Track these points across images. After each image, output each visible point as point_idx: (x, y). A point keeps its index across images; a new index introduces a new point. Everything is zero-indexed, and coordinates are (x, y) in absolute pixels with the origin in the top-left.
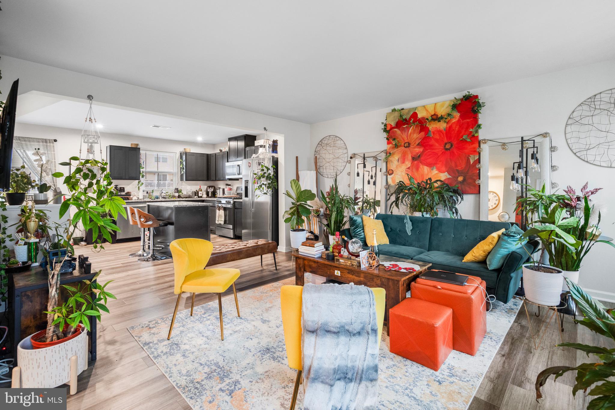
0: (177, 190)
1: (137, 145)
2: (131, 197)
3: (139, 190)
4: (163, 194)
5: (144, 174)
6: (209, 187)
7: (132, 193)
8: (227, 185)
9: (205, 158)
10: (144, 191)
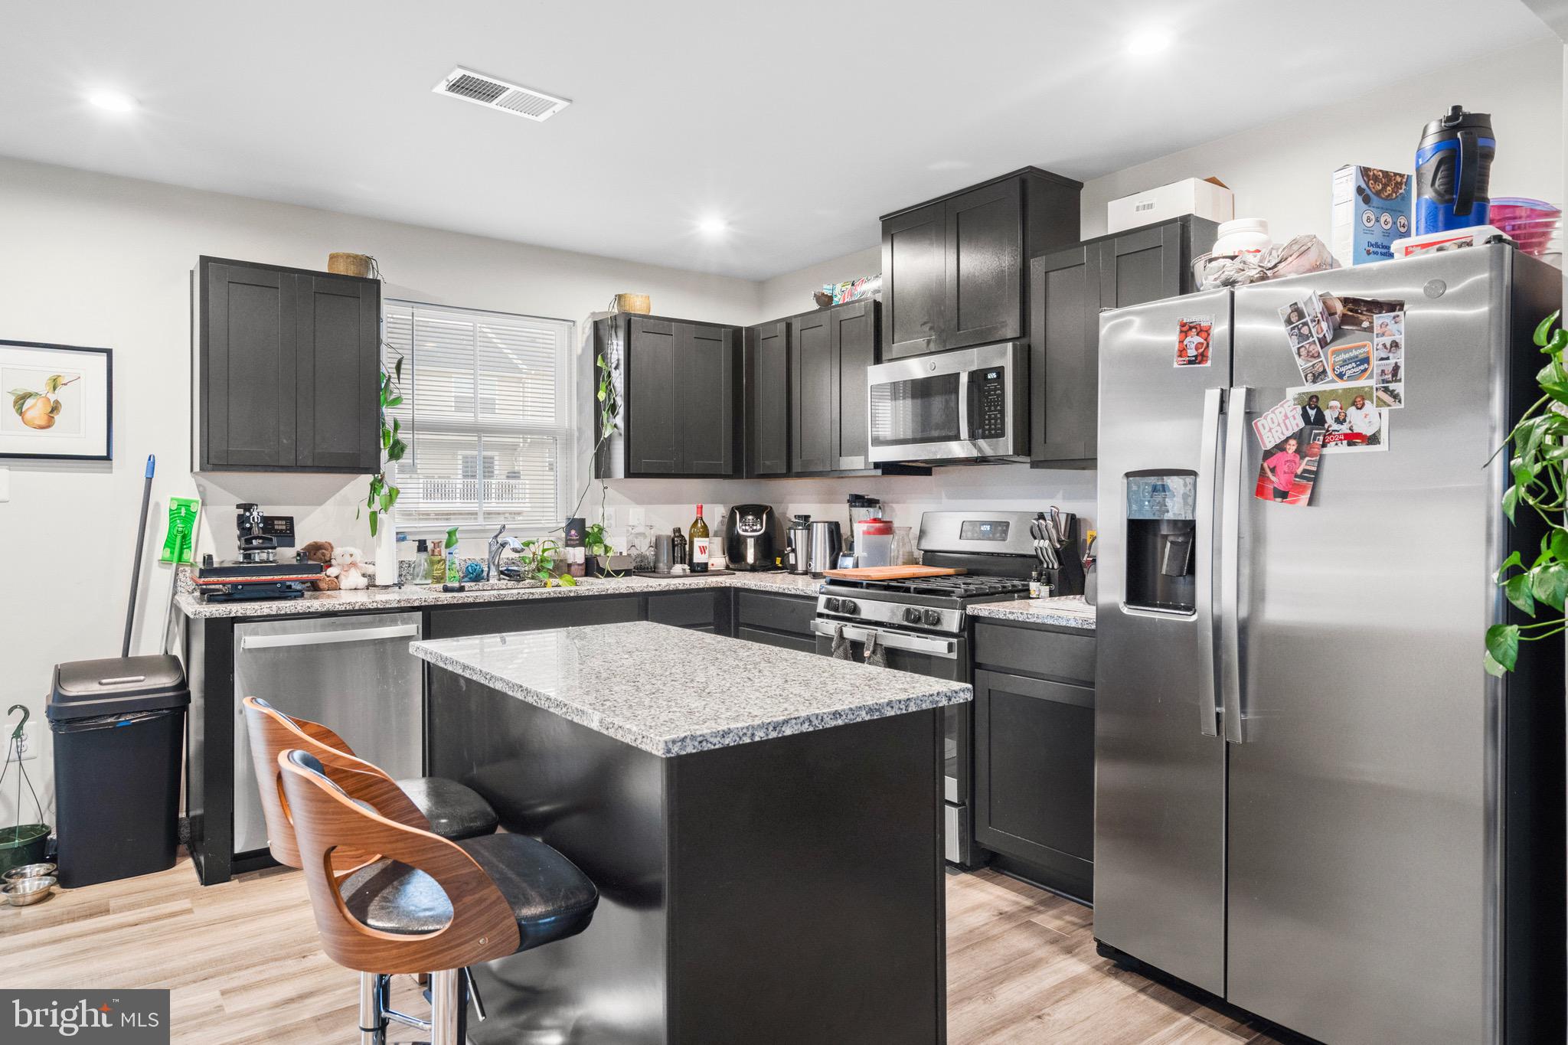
0: (579, 532)
1: (366, 262)
2: (332, 572)
3: (374, 529)
4: (507, 554)
5: (403, 436)
6: (744, 510)
7: (337, 551)
8: (857, 500)
9: (724, 352)
10: (401, 537)
